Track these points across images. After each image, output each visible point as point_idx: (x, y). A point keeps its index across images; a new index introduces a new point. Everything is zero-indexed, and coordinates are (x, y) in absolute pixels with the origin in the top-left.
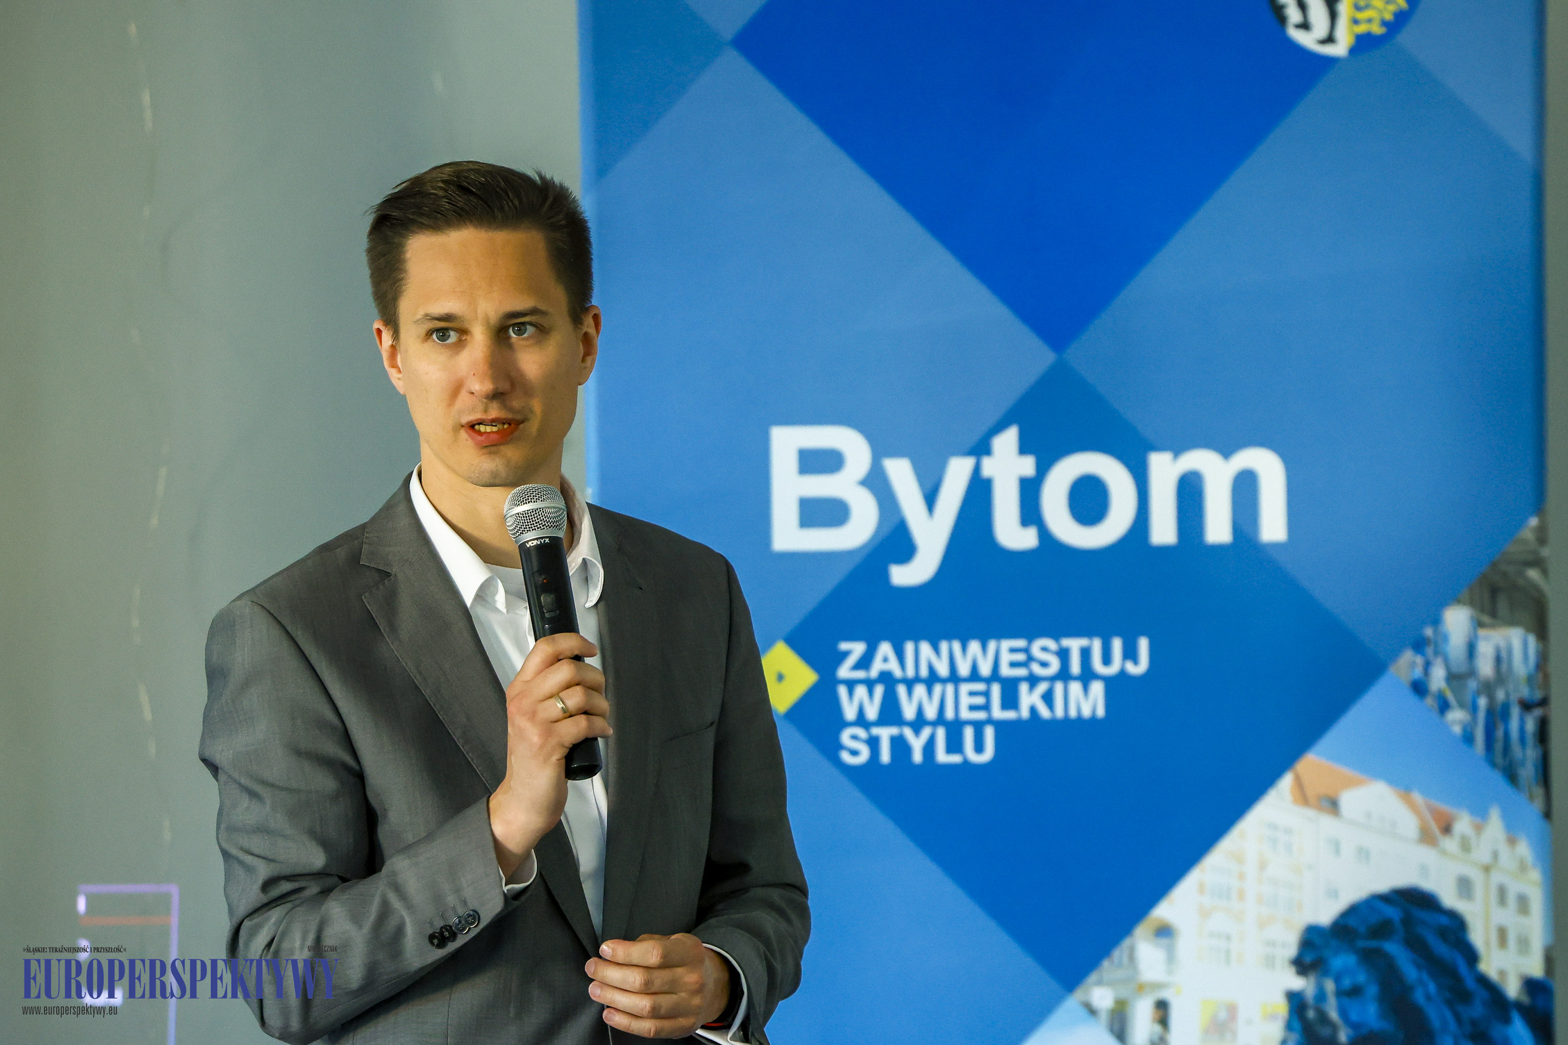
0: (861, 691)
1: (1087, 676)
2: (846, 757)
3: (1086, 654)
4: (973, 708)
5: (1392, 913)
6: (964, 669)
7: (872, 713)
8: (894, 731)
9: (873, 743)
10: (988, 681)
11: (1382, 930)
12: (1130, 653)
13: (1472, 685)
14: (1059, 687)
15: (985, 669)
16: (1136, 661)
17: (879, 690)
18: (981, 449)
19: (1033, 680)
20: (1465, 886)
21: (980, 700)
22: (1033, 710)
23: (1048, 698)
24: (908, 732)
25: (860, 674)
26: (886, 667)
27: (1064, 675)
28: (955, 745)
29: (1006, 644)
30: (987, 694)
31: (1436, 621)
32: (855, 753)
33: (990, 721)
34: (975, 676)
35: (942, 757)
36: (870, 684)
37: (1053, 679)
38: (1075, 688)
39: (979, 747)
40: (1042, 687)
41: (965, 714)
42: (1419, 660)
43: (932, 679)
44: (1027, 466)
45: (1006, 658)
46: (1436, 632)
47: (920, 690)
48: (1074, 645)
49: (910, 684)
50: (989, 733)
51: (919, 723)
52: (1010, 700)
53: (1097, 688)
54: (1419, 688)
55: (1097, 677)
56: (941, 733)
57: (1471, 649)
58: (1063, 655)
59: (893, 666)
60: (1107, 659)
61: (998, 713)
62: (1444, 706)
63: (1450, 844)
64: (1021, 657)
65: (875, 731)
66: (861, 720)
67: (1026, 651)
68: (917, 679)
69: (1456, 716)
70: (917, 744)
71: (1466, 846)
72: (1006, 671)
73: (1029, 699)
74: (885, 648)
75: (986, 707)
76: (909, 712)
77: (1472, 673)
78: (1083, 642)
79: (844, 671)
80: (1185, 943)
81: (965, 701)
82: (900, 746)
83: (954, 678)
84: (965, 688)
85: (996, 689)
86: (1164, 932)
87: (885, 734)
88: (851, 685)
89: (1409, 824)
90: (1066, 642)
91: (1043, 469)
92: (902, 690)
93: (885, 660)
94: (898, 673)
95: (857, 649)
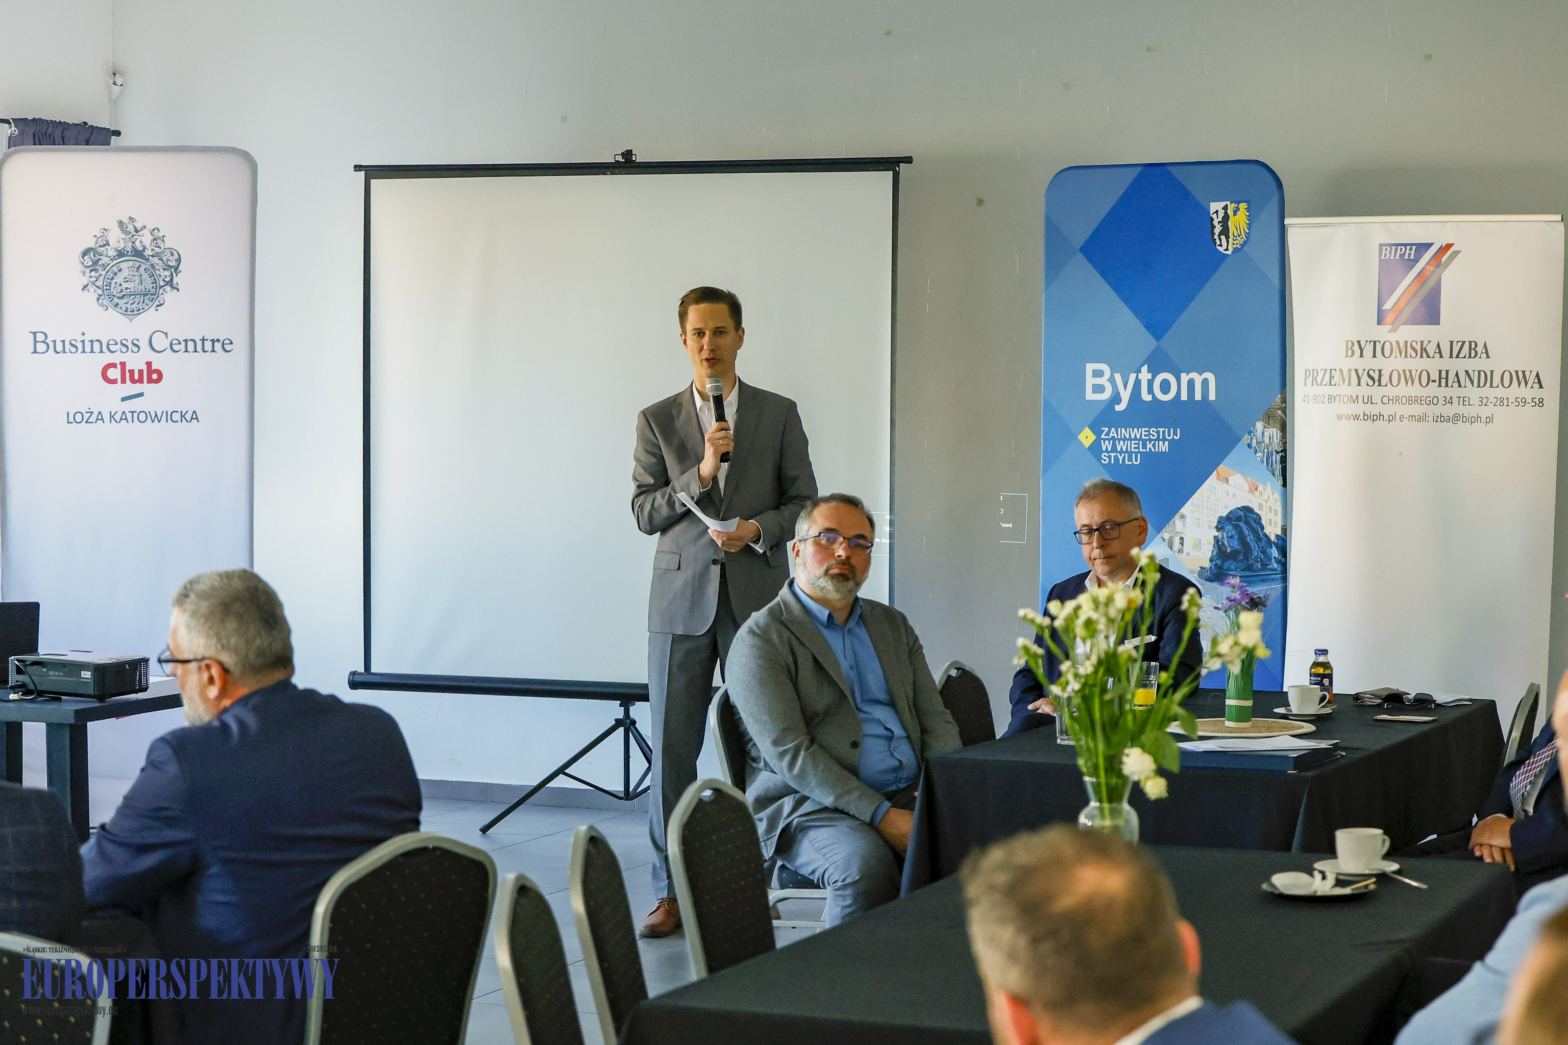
0: (1107, 442)
1: (1164, 440)
2: (1102, 461)
3: (1164, 432)
4: (1135, 448)
5: (1241, 513)
6: (1133, 437)
7: (1109, 449)
8: (1115, 454)
9: (1110, 457)
10: (1139, 440)
11: (1239, 519)
12: (1175, 434)
13: (1263, 445)
14: (1157, 442)
15: (1138, 437)
16: (1177, 436)
17: (1111, 442)
18: (1138, 371)
19: (1150, 440)
20: (1260, 505)
21: (1137, 446)
22: (1150, 448)
23: (1154, 446)
24: (1118, 454)
25: (1107, 437)
26: (1113, 435)
27: (1158, 439)
28: (1130, 459)
29: (1143, 429)
30: (1138, 444)
31: (1254, 426)
32: (1105, 460)
33: (1139, 452)
34: (1135, 439)
35: (1127, 463)
36: (1109, 440)
37: (1155, 440)
38: (1161, 443)
39: (1136, 461)
40: (1153, 442)
41: (1133, 450)
42: (1249, 437)
43: (1125, 439)
44: (1150, 376)
45: (1144, 433)
46: (1254, 429)
47: (1122, 442)
48: (1161, 430)
49: (1119, 440)
50: (1139, 455)
51: (1121, 452)
52: (1144, 447)
53: (1166, 443)
54: (1249, 446)
55: (1167, 440)
56: (1126, 455)
57: (1263, 434)
58: (1158, 432)
59: (1115, 435)
60: (1169, 435)
61: (1141, 450)
62: (1256, 452)
63: (1257, 493)
64: (1147, 433)
65: (1110, 454)
66: (1107, 451)
67: (1149, 431)
68: (1121, 439)
69: (1259, 454)
70: (1121, 458)
71: (1261, 495)
72: (1143, 437)
73: (1149, 446)
74: (1113, 429)
75: (1138, 448)
76: (1119, 449)
77: (1263, 442)
78: (1164, 429)
79: (1103, 436)
80: (1188, 520)
81: (1133, 446)
82: (1116, 457)
83: (1130, 439)
84: (1133, 442)
85: (1141, 442)
86: (1183, 517)
87: (1113, 455)
88: (1104, 440)
89: (1246, 487)
90: (1158, 429)
91: (1154, 377)
92: (1117, 442)
93: (1113, 433)
94: (1116, 437)
95: (1107, 429)
